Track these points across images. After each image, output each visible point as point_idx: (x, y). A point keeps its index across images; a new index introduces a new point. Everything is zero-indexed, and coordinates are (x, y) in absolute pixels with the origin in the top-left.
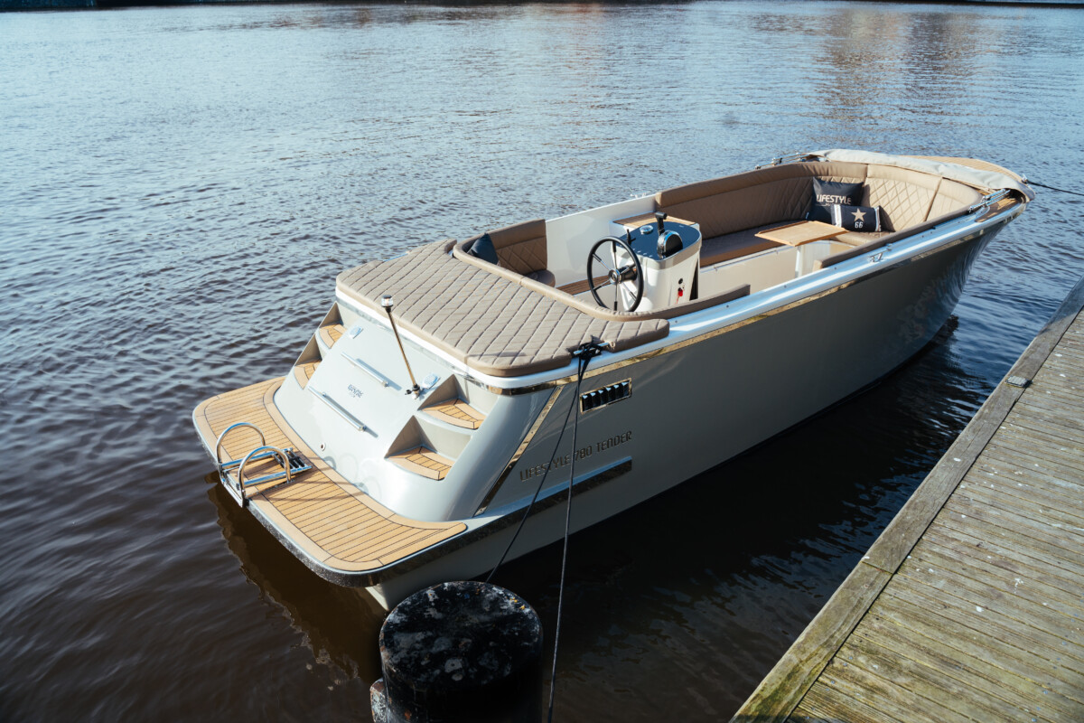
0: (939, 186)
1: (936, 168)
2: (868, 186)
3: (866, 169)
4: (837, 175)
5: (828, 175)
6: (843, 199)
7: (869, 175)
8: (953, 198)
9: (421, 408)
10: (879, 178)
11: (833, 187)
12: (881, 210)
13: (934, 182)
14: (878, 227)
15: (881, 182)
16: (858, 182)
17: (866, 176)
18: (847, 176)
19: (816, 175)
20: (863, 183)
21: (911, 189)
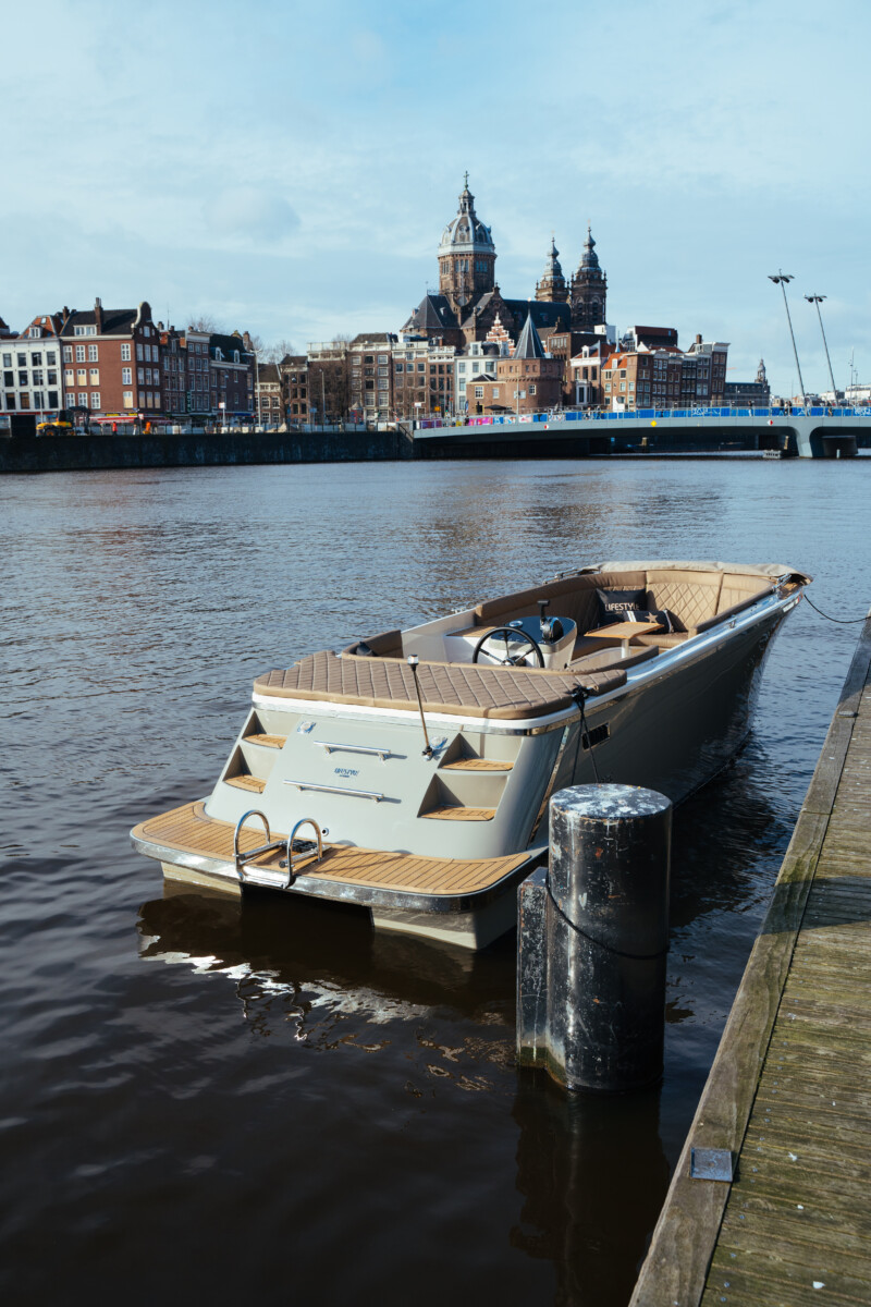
0: (722, 582)
1: (715, 565)
2: (650, 592)
3: (645, 576)
4: (617, 585)
5: (609, 585)
6: (631, 605)
7: (648, 581)
8: (740, 590)
9: (441, 766)
10: (660, 582)
11: (620, 596)
12: (669, 612)
13: (714, 579)
14: (671, 627)
15: (663, 586)
16: (640, 588)
17: (646, 583)
18: (628, 585)
19: (601, 587)
20: (645, 590)
21: (694, 589)
